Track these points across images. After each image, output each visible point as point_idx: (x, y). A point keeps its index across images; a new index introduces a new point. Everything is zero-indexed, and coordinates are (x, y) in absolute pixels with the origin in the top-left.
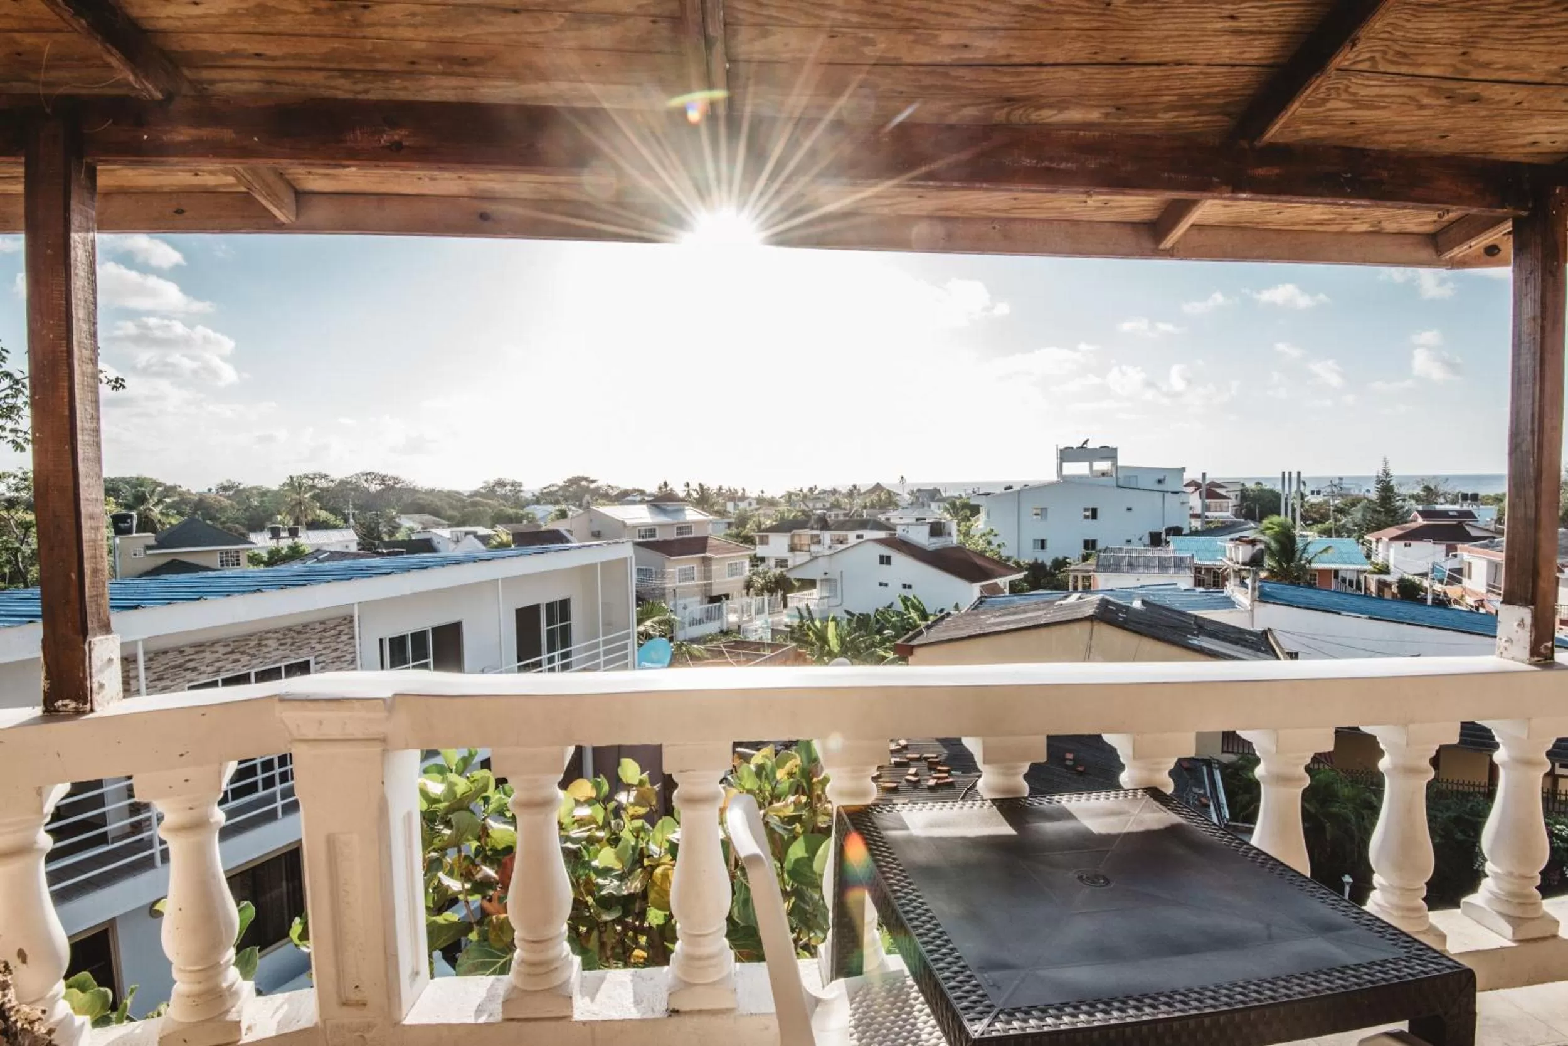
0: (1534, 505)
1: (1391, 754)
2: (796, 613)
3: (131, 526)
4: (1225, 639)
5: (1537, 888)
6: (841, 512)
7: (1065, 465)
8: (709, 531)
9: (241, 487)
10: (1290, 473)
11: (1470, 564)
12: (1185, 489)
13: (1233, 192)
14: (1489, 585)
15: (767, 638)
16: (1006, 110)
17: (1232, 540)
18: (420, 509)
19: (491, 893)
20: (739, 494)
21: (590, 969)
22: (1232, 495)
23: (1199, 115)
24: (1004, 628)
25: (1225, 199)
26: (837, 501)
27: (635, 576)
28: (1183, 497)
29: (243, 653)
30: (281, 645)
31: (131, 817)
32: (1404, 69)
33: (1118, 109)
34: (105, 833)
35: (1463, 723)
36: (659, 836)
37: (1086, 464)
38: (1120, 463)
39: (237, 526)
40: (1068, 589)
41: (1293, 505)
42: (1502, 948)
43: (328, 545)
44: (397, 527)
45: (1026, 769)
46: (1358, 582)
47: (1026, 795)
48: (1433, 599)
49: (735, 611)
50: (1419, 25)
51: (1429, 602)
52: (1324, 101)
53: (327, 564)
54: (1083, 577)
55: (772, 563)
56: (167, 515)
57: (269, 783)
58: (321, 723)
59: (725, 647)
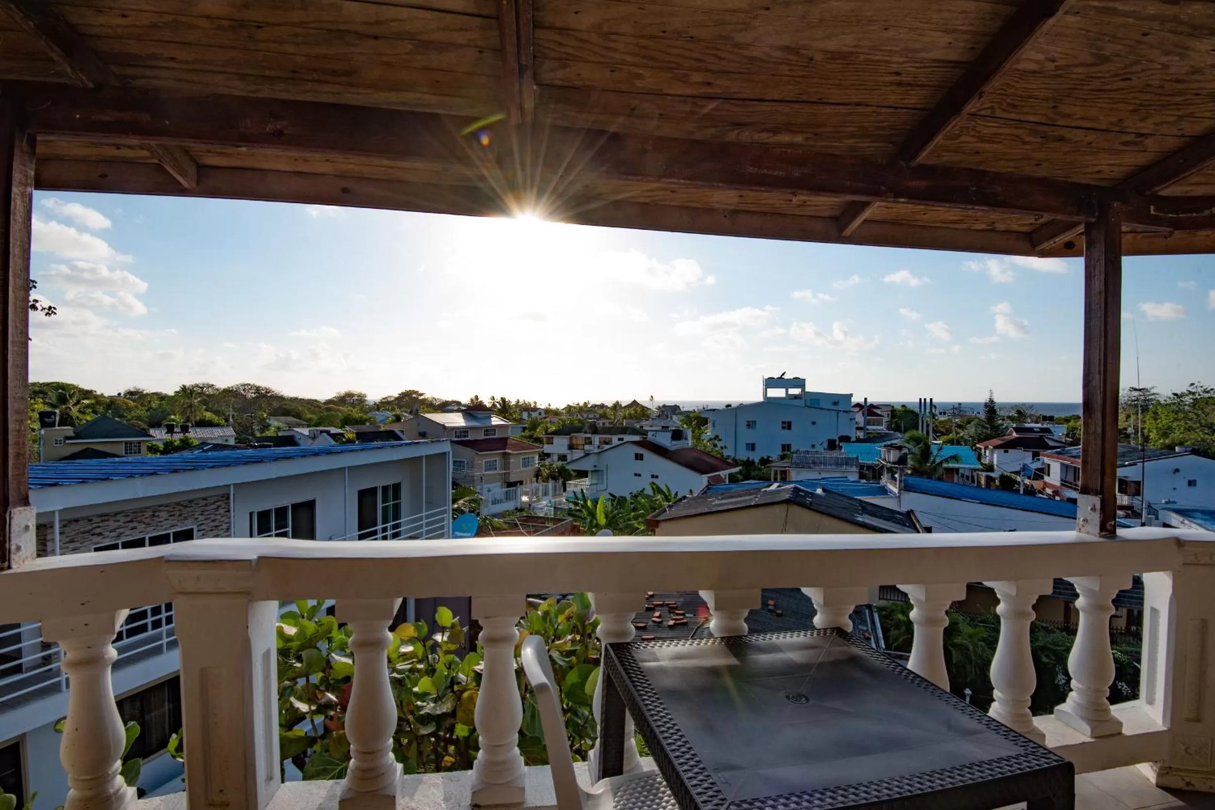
0: (1101, 423)
1: (1005, 601)
2: (573, 495)
3: (55, 422)
4: (881, 517)
5: (1107, 698)
6: (607, 421)
7: (769, 390)
8: (509, 433)
9: (145, 392)
10: (925, 399)
11: (1049, 465)
12: (852, 409)
13: (895, 197)
14: (1062, 480)
15: (551, 514)
16: (736, 132)
17: (885, 446)
18: (286, 413)
19: (332, 713)
20: (532, 406)
21: (410, 773)
22: (885, 414)
23: (872, 142)
24: (725, 508)
25: (889, 202)
26: (605, 413)
27: (451, 467)
28: (851, 415)
29: (139, 522)
30: (171, 516)
31: (42, 651)
32: (1013, 116)
33: (816, 135)
34: (21, 665)
35: (1055, 580)
36: (466, 667)
37: (784, 390)
38: (807, 390)
39: (139, 422)
40: (770, 480)
41: (927, 422)
42: (1084, 743)
43: (212, 439)
44: (267, 427)
45: (746, 614)
46: (973, 477)
47: (746, 634)
48: (1024, 490)
49: (526, 494)
50: (1024, 86)
51: (1022, 492)
52: (959, 136)
53: (210, 453)
54: (781, 471)
55: (556, 458)
56: (84, 413)
57: (157, 624)
58: (198, 579)
59: (519, 520)
